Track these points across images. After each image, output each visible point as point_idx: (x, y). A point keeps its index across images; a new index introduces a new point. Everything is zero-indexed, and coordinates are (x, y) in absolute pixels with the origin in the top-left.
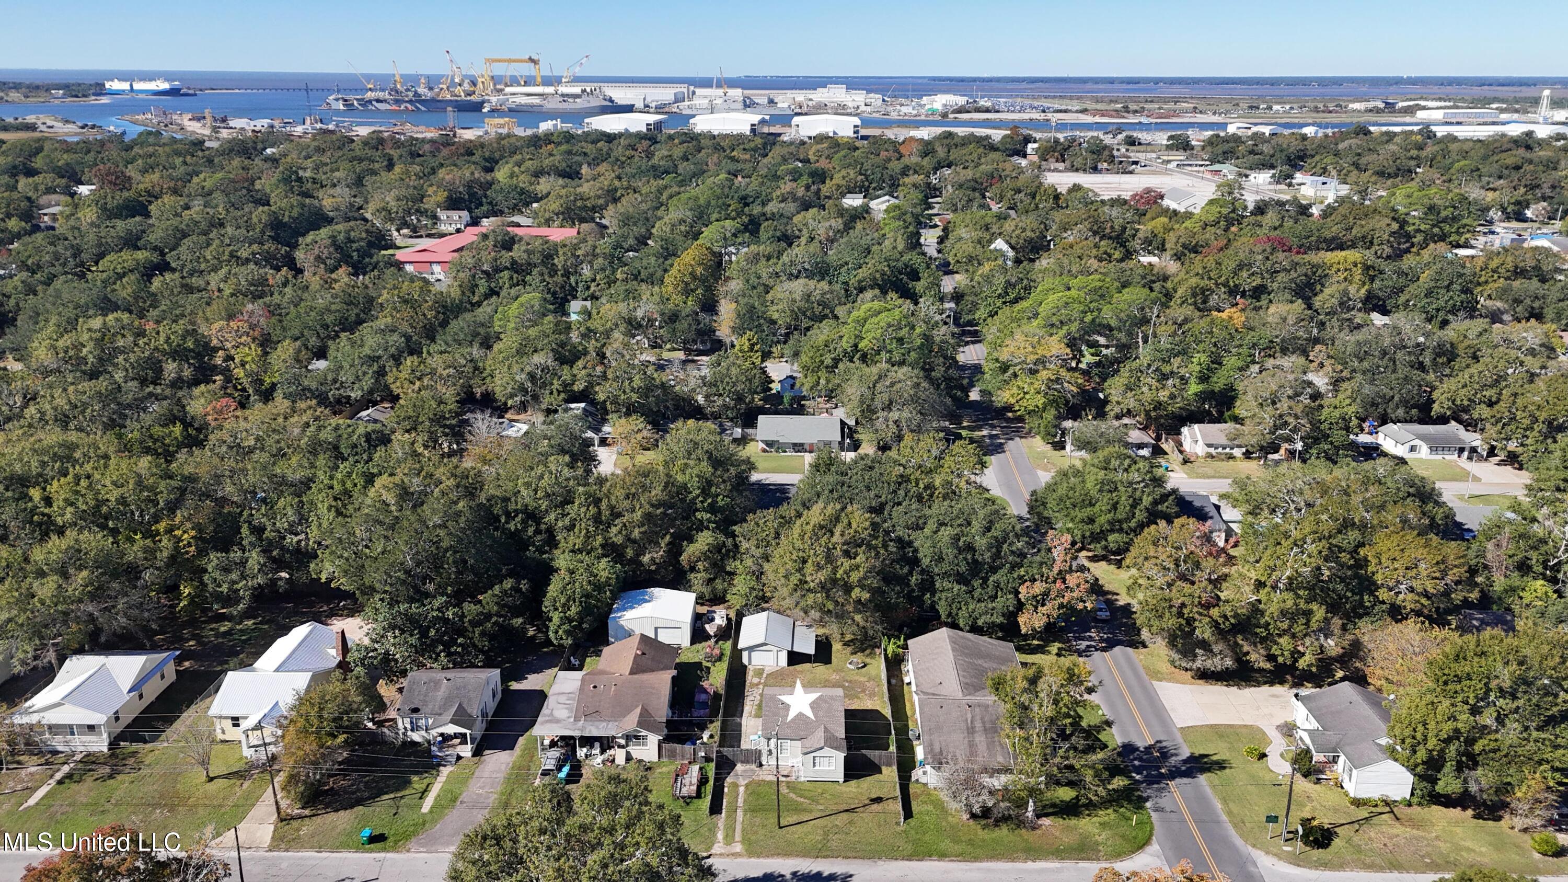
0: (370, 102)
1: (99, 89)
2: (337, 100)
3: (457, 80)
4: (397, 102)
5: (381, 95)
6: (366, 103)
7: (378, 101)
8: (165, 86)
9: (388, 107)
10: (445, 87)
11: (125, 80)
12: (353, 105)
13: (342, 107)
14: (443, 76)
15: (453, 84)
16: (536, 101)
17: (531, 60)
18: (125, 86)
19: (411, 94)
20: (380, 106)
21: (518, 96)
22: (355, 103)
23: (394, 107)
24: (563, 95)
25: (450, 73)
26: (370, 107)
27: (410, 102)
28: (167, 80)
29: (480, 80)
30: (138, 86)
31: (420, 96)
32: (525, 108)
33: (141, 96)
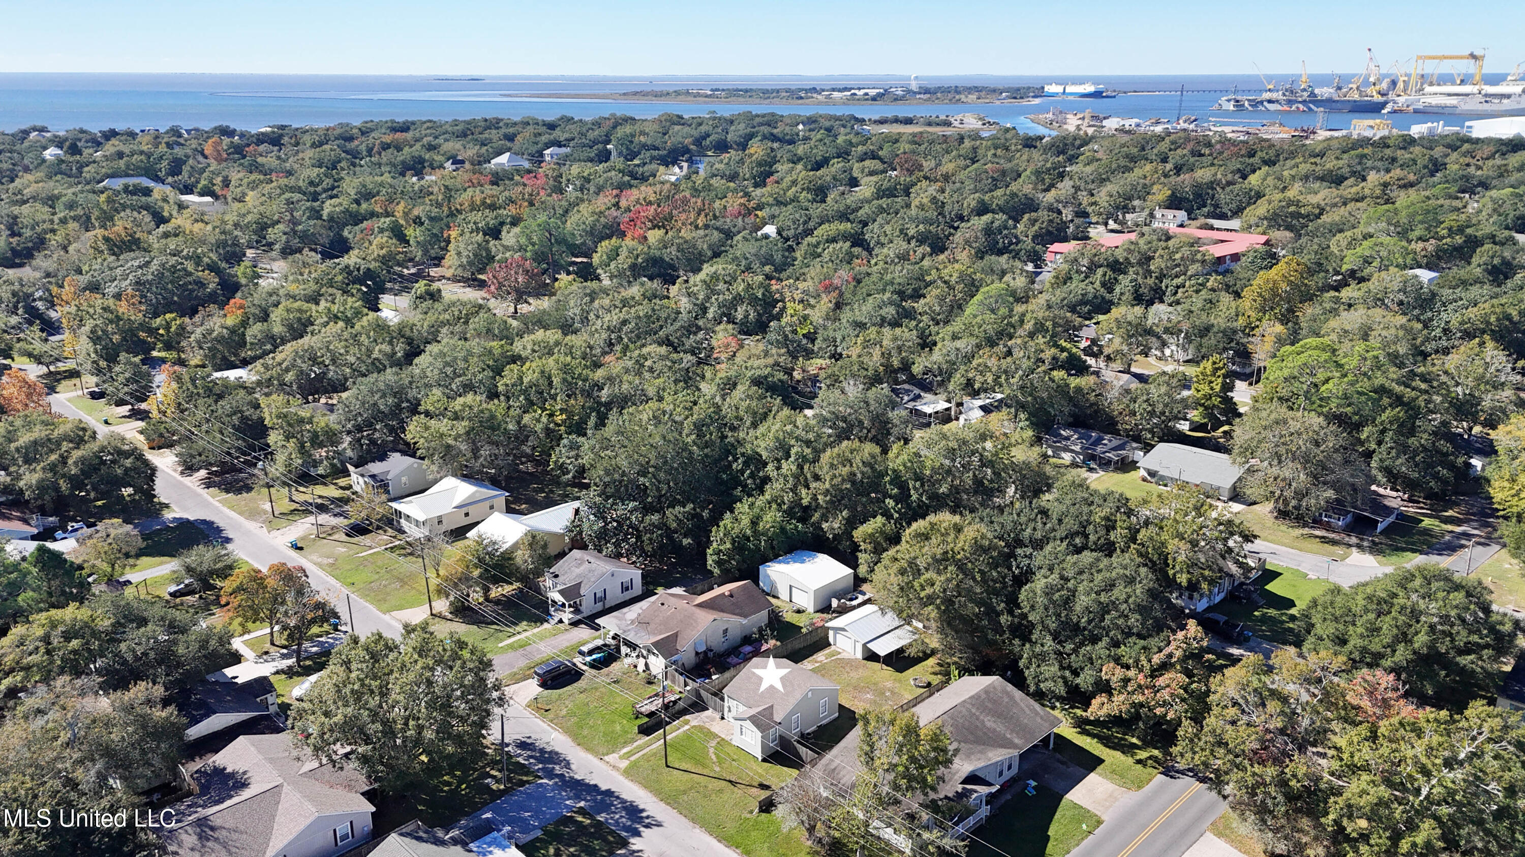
0: (1262, 102)
1: (1039, 92)
2: (1229, 101)
3: (1372, 79)
4: (1290, 102)
5: (1274, 96)
6: (1256, 104)
7: (1270, 101)
8: (1090, 88)
9: (1279, 107)
10: (1354, 86)
11: (1061, 84)
12: (1243, 105)
13: (1232, 108)
14: (1354, 76)
15: (1366, 83)
16: (1453, 101)
17: (1473, 56)
18: (1059, 89)
19: (1305, 94)
20: (1271, 107)
21: (1434, 96)
22: (1246, 104)
23: (1286, 108)
24: (1486, 95)
25: (1364, 72)
26: (1261, 107)
27: (1304, 102)
28: (1094, 84)
29: (1402, 79)
30: (1069, 89)
31: (1315, 96)
32: (1436, 110)
33: (1071, 98)
